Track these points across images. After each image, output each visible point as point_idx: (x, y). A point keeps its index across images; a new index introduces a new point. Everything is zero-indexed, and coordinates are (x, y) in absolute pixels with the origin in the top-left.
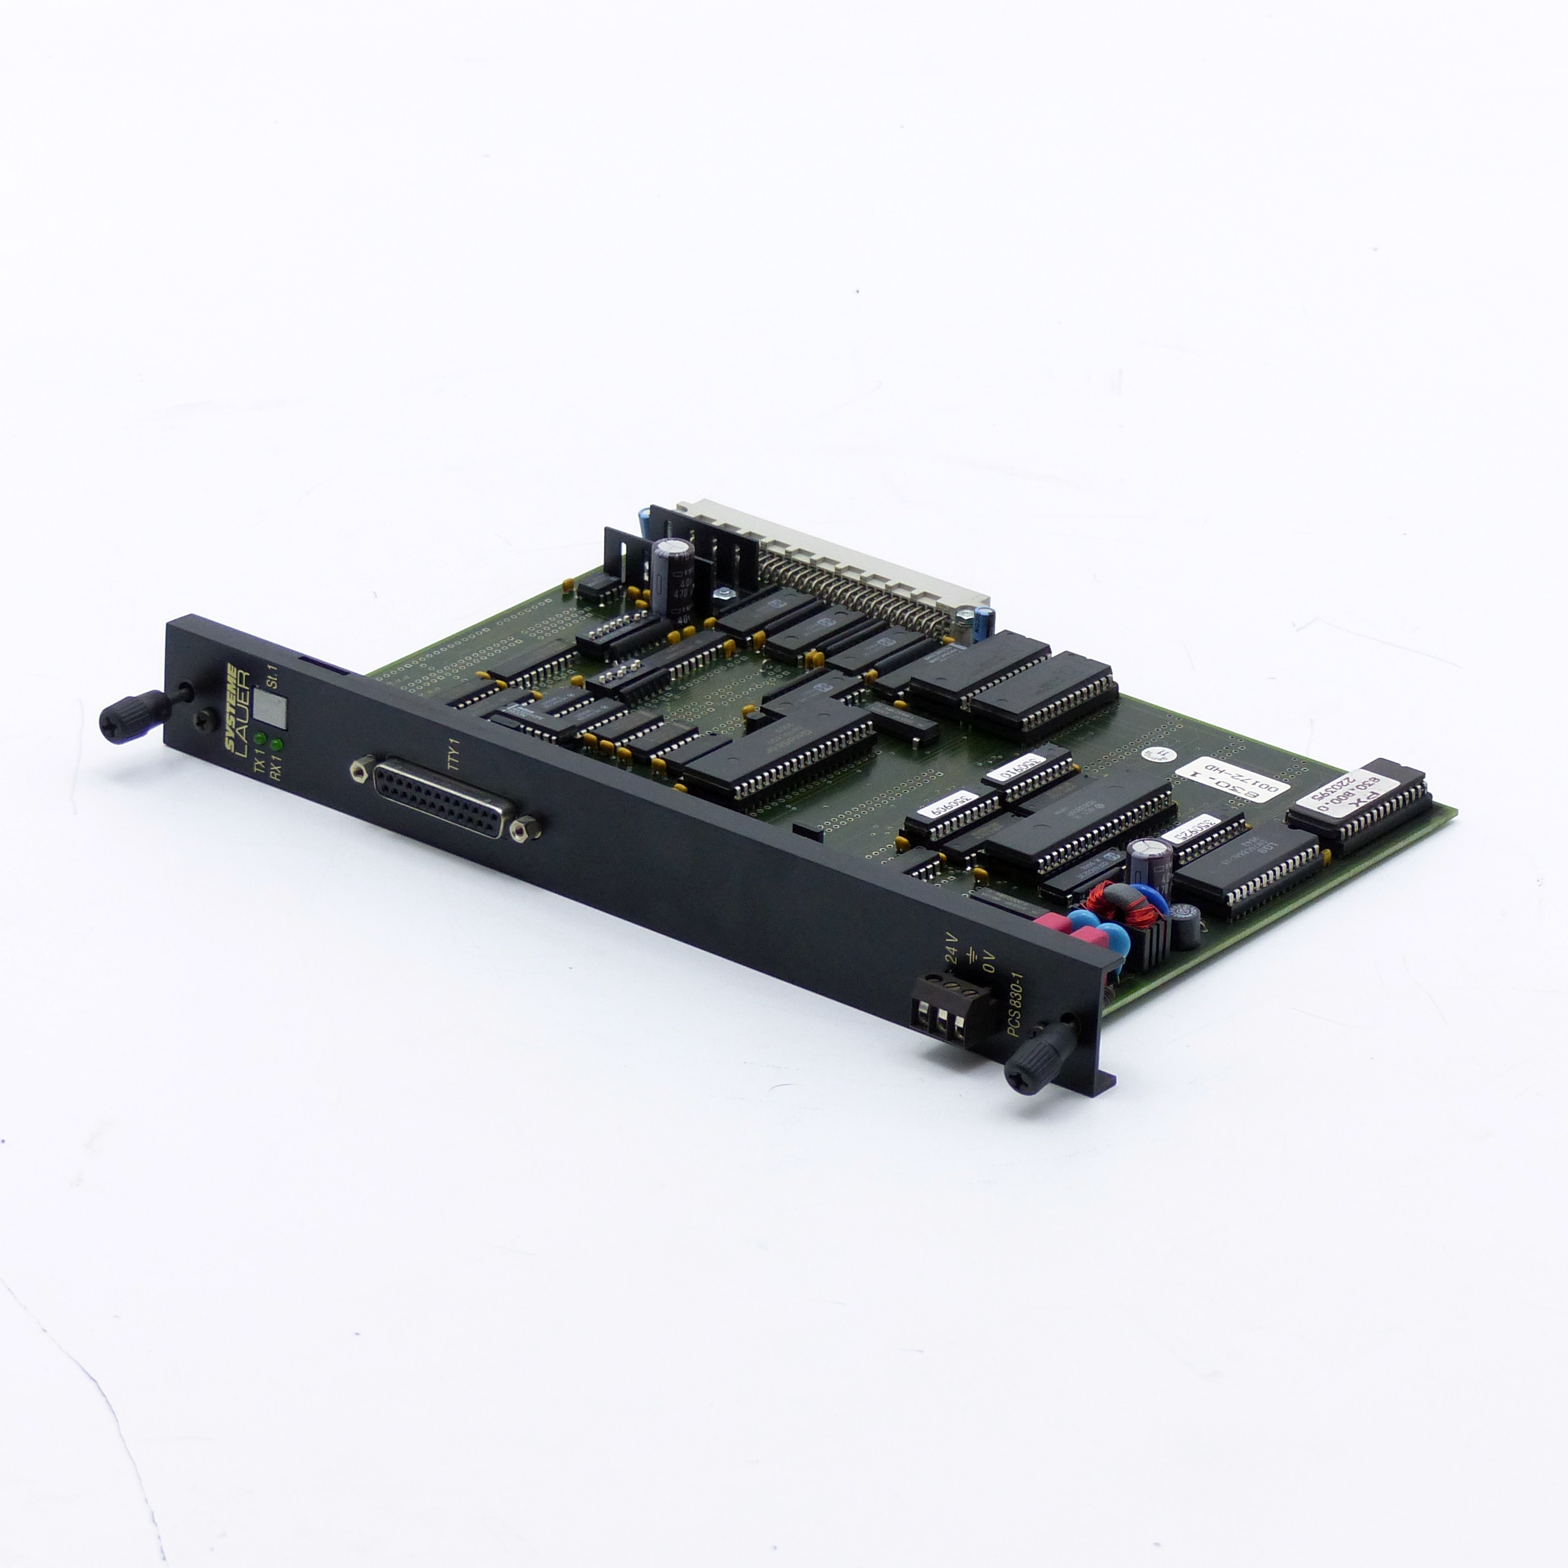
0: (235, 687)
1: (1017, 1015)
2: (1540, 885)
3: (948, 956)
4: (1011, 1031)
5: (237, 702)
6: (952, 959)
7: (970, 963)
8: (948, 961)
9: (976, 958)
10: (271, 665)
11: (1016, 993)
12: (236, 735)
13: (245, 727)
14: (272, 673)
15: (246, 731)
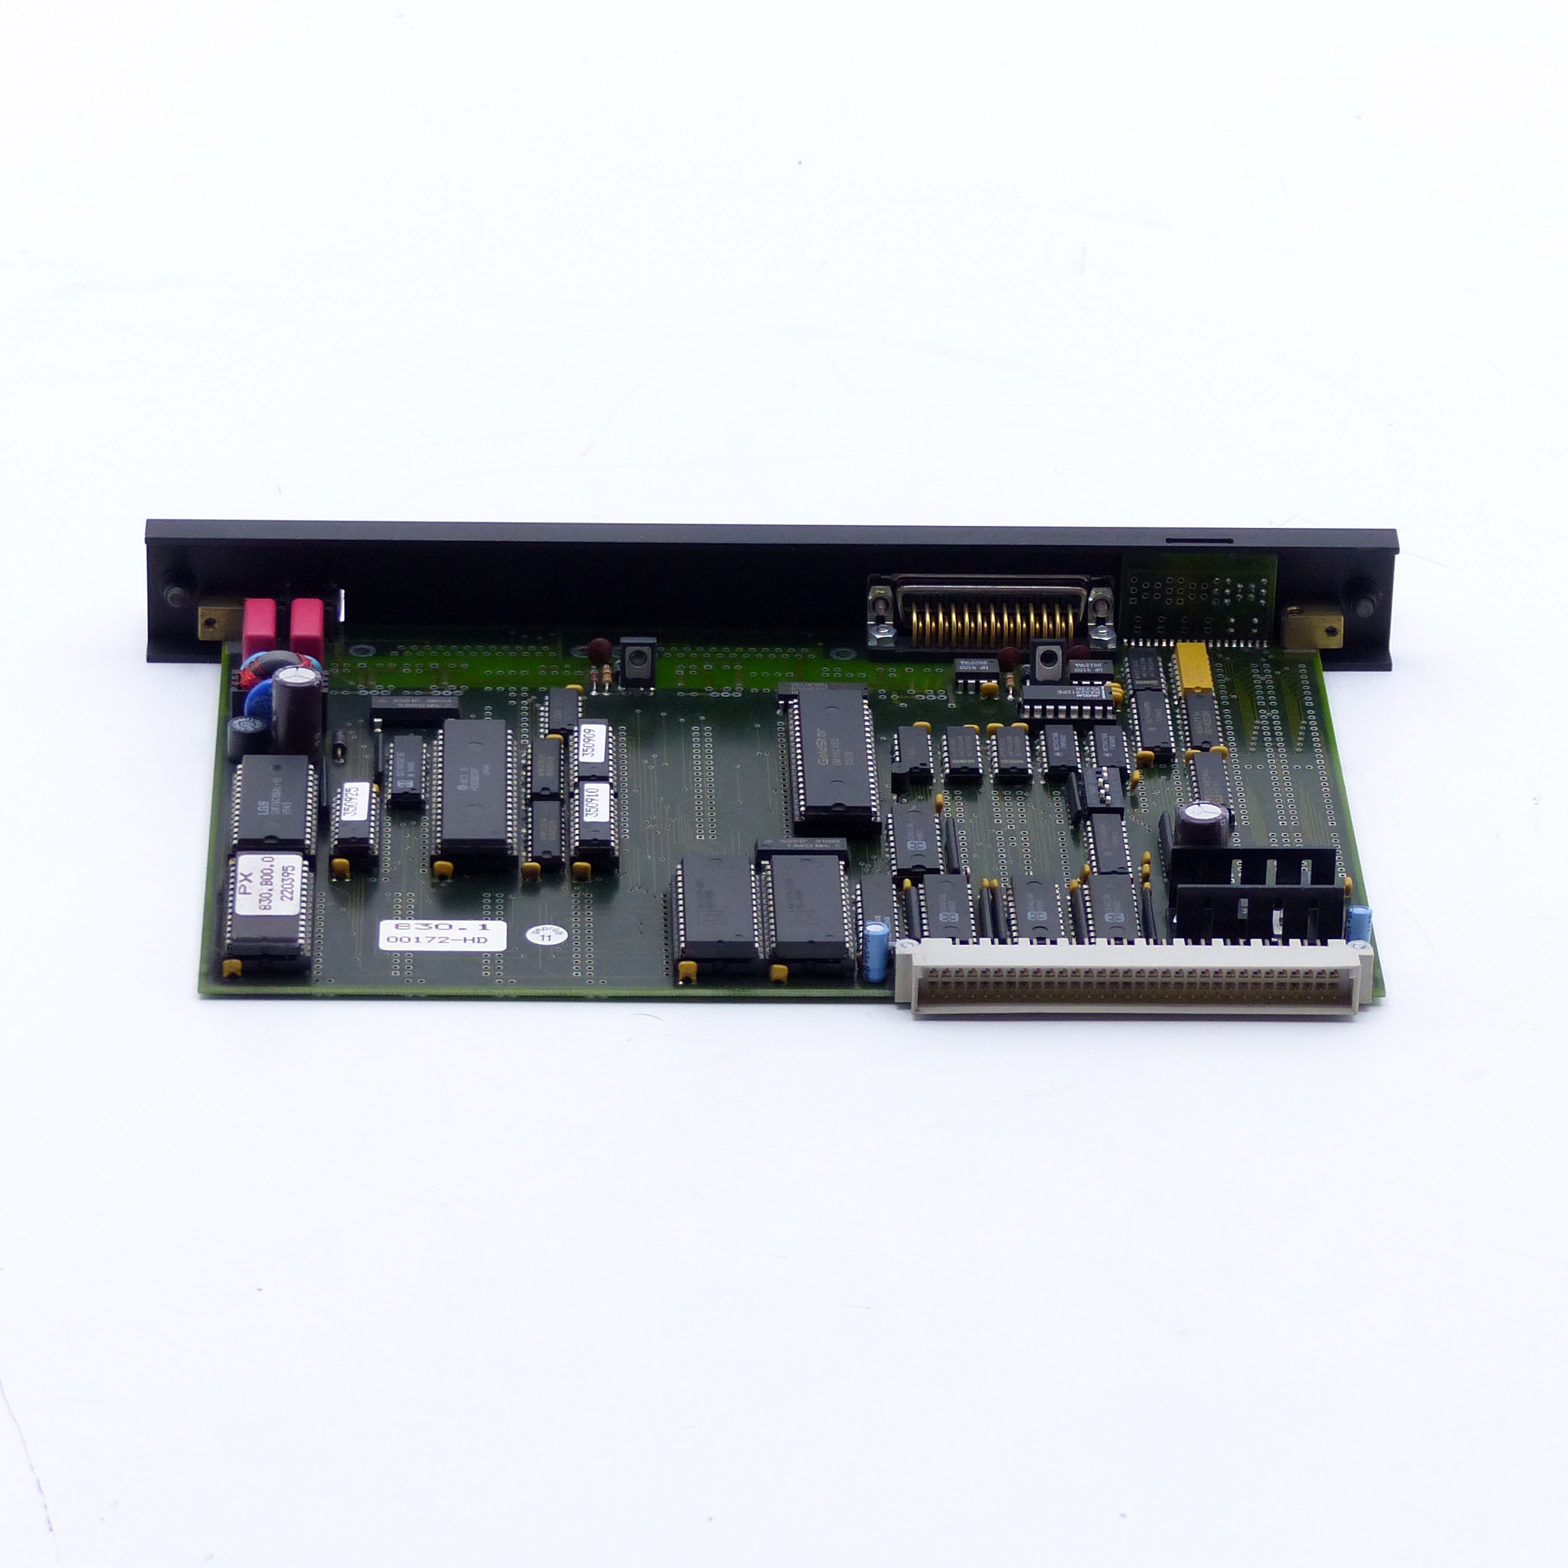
2: (1536, 804)
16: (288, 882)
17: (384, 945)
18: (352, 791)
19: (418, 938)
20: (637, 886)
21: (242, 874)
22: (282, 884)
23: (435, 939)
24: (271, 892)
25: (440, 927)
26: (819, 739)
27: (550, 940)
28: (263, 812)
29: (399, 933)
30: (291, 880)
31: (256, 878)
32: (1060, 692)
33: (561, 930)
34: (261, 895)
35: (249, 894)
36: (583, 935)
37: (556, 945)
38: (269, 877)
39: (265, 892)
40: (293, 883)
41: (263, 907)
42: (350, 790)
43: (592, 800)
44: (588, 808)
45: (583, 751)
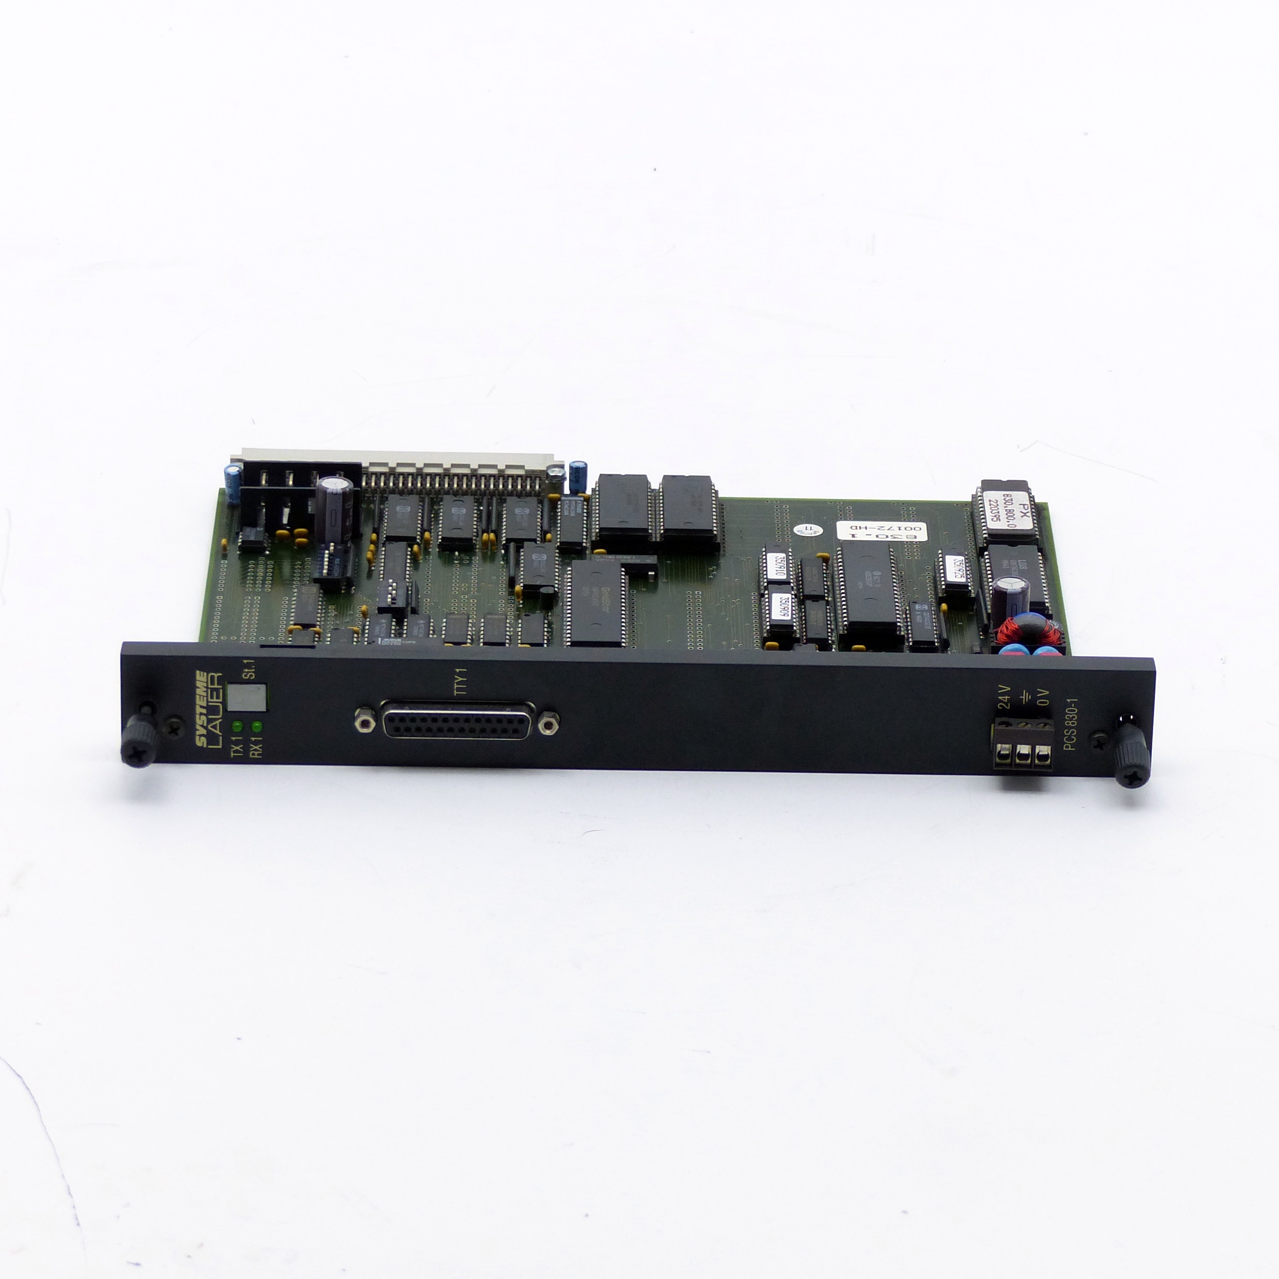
0: (205, 690)
1: (1073, 732)
3: (1001, 704)
4: (1067, 747)
5: (208, 702)
6: (1005, 706)
7: (1024, 703)
8: (1001, 708)
9: (1030, 698)
10: (245, 659)
11: (1071, 714)
12: (209, 731)
13: (218, 722)
14: (248, 666)
15: (220, 724)
16: (994, 512)
17: (923, 525)
18: (960, 576)
19: (900, 529)
20: (745, 561)
21: (1029, 517)
22: (999, 510)
23: (888, 529)
24: (1005, 505)
25: (885, 537)
26: (608, 605)
27: (806, 527)
28: (1022, 562)
29: (913, 533)
30: (993, 512)
31: (1018, 515)
32: (413, 642)
33: (798, 534)
34: (1012, 504)
35: (1020, 504)
36: (783, 531)
37: (801, 524)
38: (1009, 514)
39: (1010, 506)
40: (991, 510)
41: (1009, 496)
42: (961, 577)
43: (780, 568)
44: (783, 562)
45: (788, 602)
